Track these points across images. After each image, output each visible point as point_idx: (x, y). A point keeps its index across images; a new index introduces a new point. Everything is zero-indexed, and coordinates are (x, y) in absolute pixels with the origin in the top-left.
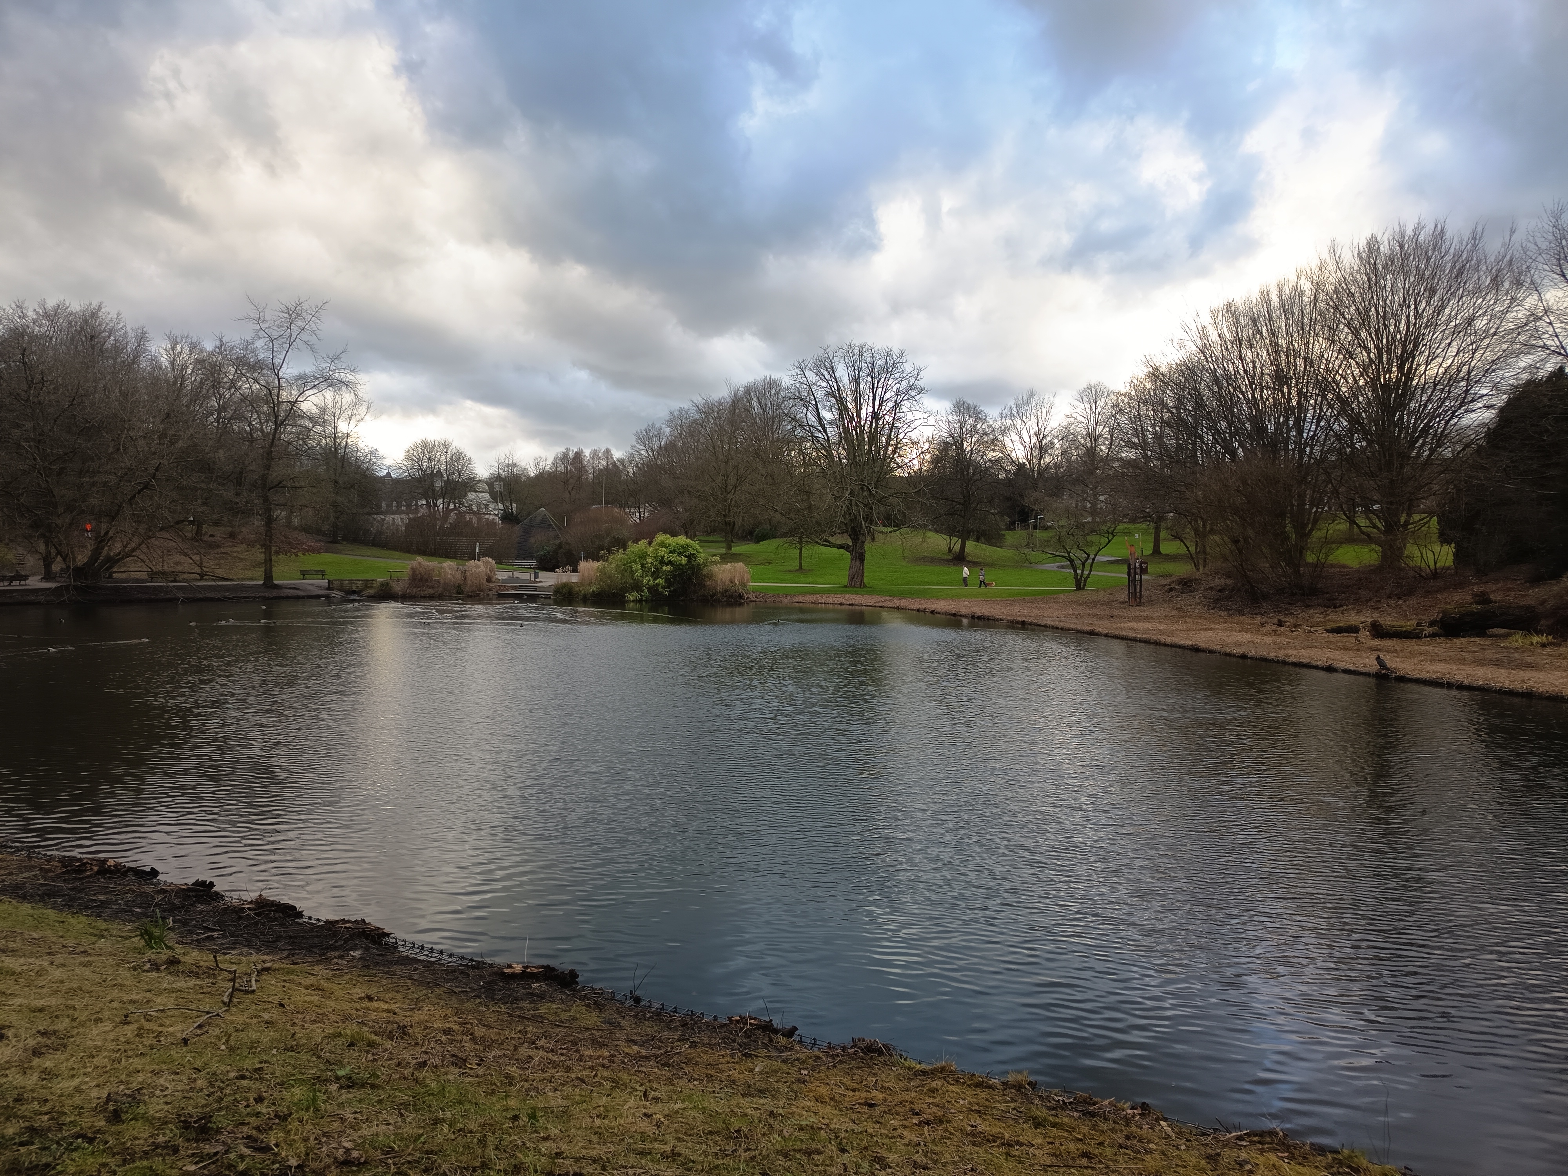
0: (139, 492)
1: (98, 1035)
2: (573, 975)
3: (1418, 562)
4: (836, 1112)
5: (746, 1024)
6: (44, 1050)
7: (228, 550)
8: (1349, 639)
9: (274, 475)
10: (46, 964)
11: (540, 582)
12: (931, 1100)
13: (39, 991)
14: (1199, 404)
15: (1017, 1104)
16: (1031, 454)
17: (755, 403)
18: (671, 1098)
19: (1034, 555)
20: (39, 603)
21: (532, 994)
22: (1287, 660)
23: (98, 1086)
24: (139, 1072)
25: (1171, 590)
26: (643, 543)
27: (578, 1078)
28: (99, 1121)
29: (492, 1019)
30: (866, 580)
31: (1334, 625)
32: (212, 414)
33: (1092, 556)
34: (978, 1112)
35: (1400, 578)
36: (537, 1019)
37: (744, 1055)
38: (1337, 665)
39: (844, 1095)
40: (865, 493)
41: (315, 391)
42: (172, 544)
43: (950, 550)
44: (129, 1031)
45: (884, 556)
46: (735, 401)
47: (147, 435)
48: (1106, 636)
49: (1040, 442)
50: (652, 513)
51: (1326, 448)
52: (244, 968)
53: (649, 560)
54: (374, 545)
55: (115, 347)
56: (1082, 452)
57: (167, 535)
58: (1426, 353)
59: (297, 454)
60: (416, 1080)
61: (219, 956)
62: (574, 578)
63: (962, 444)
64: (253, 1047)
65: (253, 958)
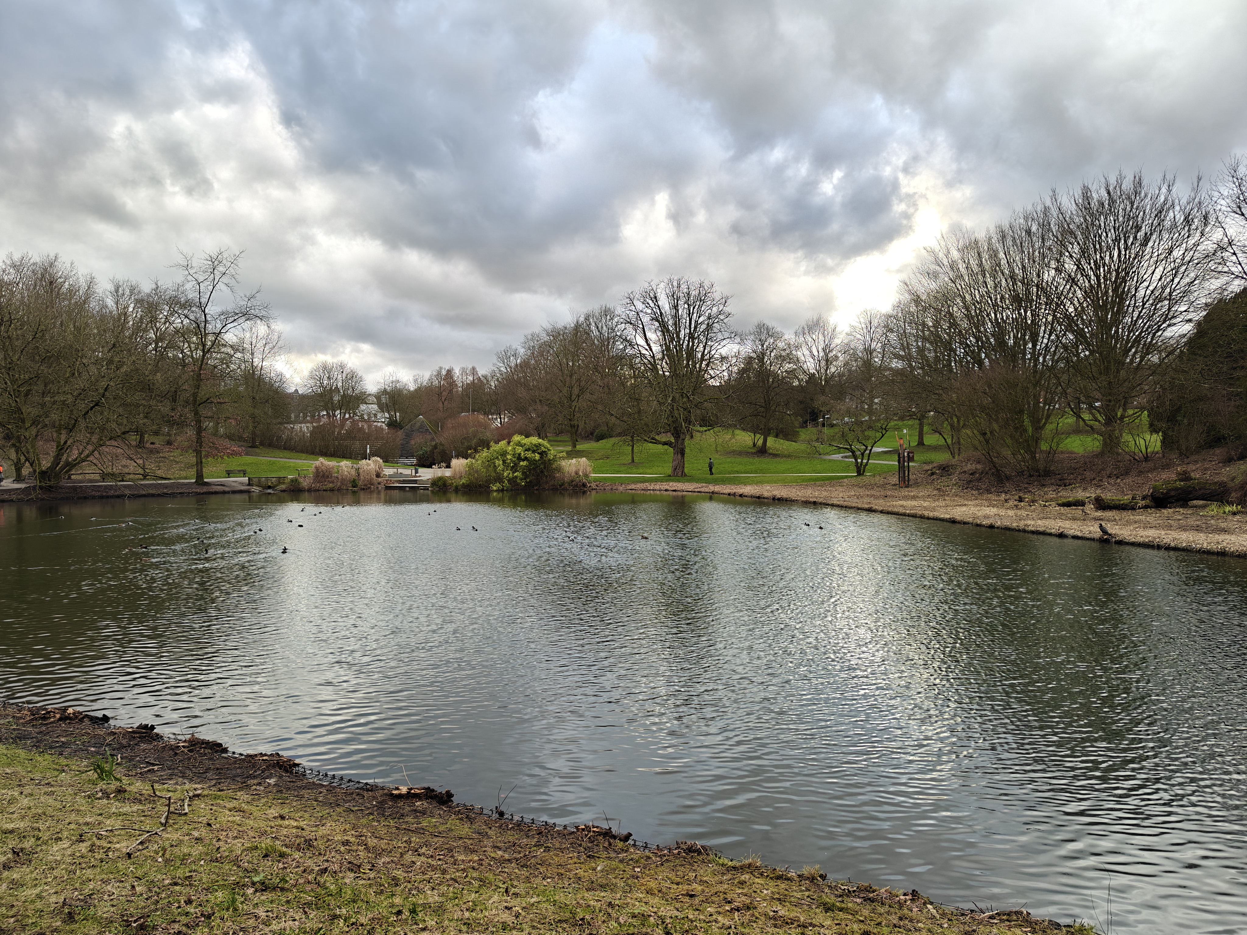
0: (92, 408)
1: (57, 851)
2: (449, 795)
3: (1133, 448)
4: (663, 902)
5: (590, 831)
6: (12, 864)
7: (166, 455)
8: (1077, 512)
9: (203, 393)
10: (16, 794)
11: (420, 476)
12: (740, 891)
13: (10, 816)
14: (953, 324)
15: (811, 893)
16: (820, 365)
17: (593, 328)
18: (528, 893)
19: (821, 447)
20: (12, 501)
21: (416, 811)
22: (1026, 528)
23: (56, 893)
24: (90, 880)
25: (933, 474)
26: (503, 443)
27: (452, 879)
28: (56, 921)
29: (383, 832)
30: (686, 470)
31: (1065, 500)
32: (151, 344)
33: (869, 448)
34: (779, 900)
35: (1119, 461)
36: (420, 831)
37: (589, 857)
38: (1067, 532)
39: (670, 888)
40: (685, 400)
41: (235, 324)
42: (119, 450)
43: (754, 445)
44: (83, 847)
45: (701, 451)
46: (577, 326)
47: (97, 362)
48: (882, 512)
49: (827, 355)
50: (510, 418)
51: (1056, 358)
52: (178, 795)
53: (509, 457)
54: (285, 449)
55: (70, 290)
56: (860, 363)
57: (115, 444)
58: (1135, 279)
59: (221, 376)
60: (318, 884)
61: (156, 786)
62: (448, 473)
63: (763, 358)
64: (184, 859)
65: (187, 787)
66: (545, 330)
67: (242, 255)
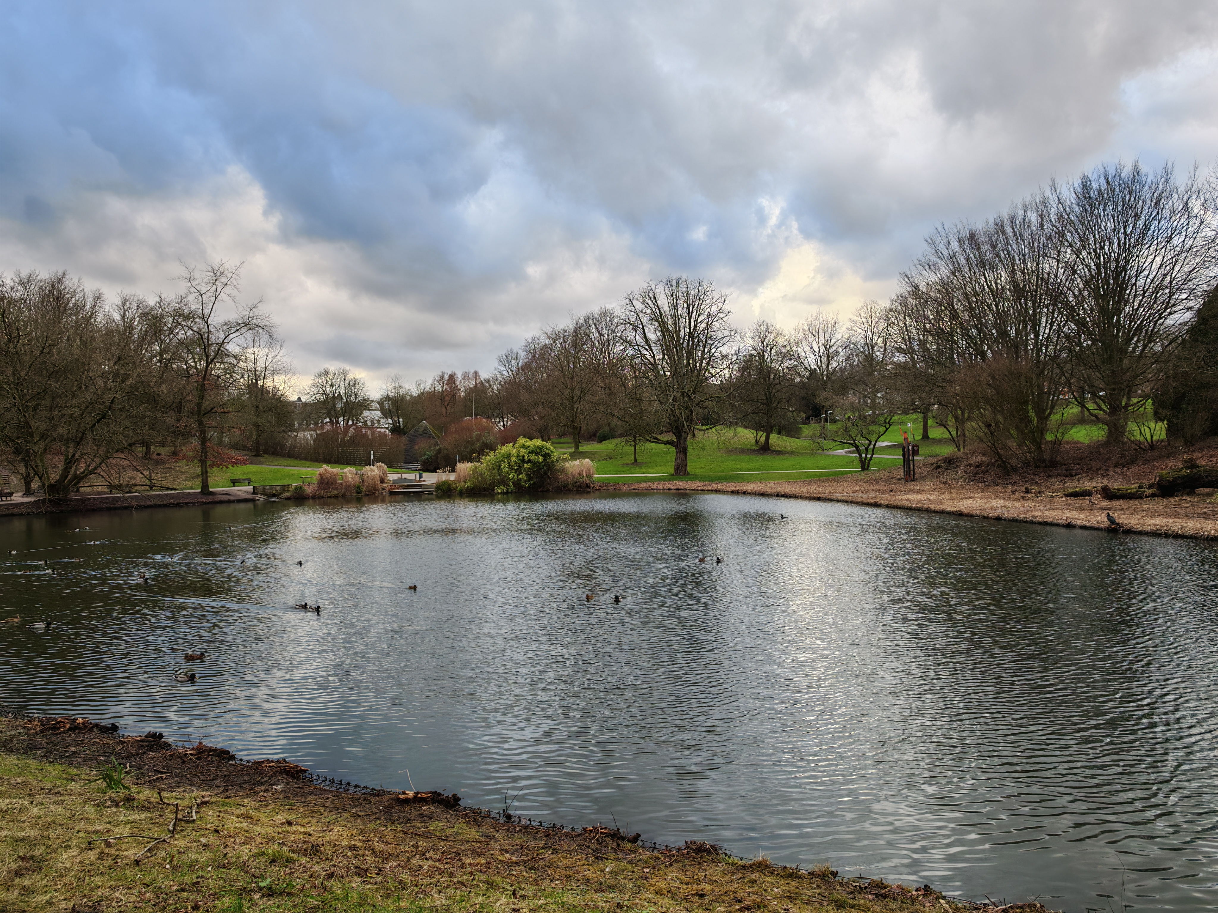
0: (98, 421)
1: (66, 859)
2: (456, 799)
3: (1138, 437)
4: (673, 902)
5: (598, 833)
6: (24, 871)
7: (172, 465)
8: (1084, 502)
9: (207, 403)
10: (27, 803)
11: (424, 481)
12: (751, 890)
13: (21, 824)
14: (954, 316)
15: (822, 890)
16: (821, 361)
17: (593, 329)
18: (535, 895)
19: (826, 444)
20: (22, 514)
21: (423, 815)
22: (1034, 520)
23: (65, 899)
24: (99, 887)
25: (938, 467)
26: (508, 446)
27: (459, 882)
29: (390, 836)
30: (689, 469)
31: (1071, 491)
32: (155, 356)
33: (873, 443)
34: (790, 898)
35: (1124, 450)
36: (427, 835)
37: (597, 858)
38: (1073, 522)
39: (679, 888)
40: (686, 399)
41: (237, 334)
42: (126, 463)
43: (757, 442)
44: (92, 855)
45: (703, 449)
46: (578, 328)
47: (103, 375)
48: (887, 506)
49: (828, 351)
50: (513, 421)
51: (1058, 347)
52: (186, 803)
53: (513, 459)
54: (289, 457)
55: (75, 305)
56: (861, 358)
57: (122, 455)
58: (1136, 267)
59: (225, 385)
60: (325, 889)
61: (164, 794)
62: (452, 477)
63: (764, 355)
64: (192, 866)
65: (195, 794)
66: (545, 333)
67: (243, 266)
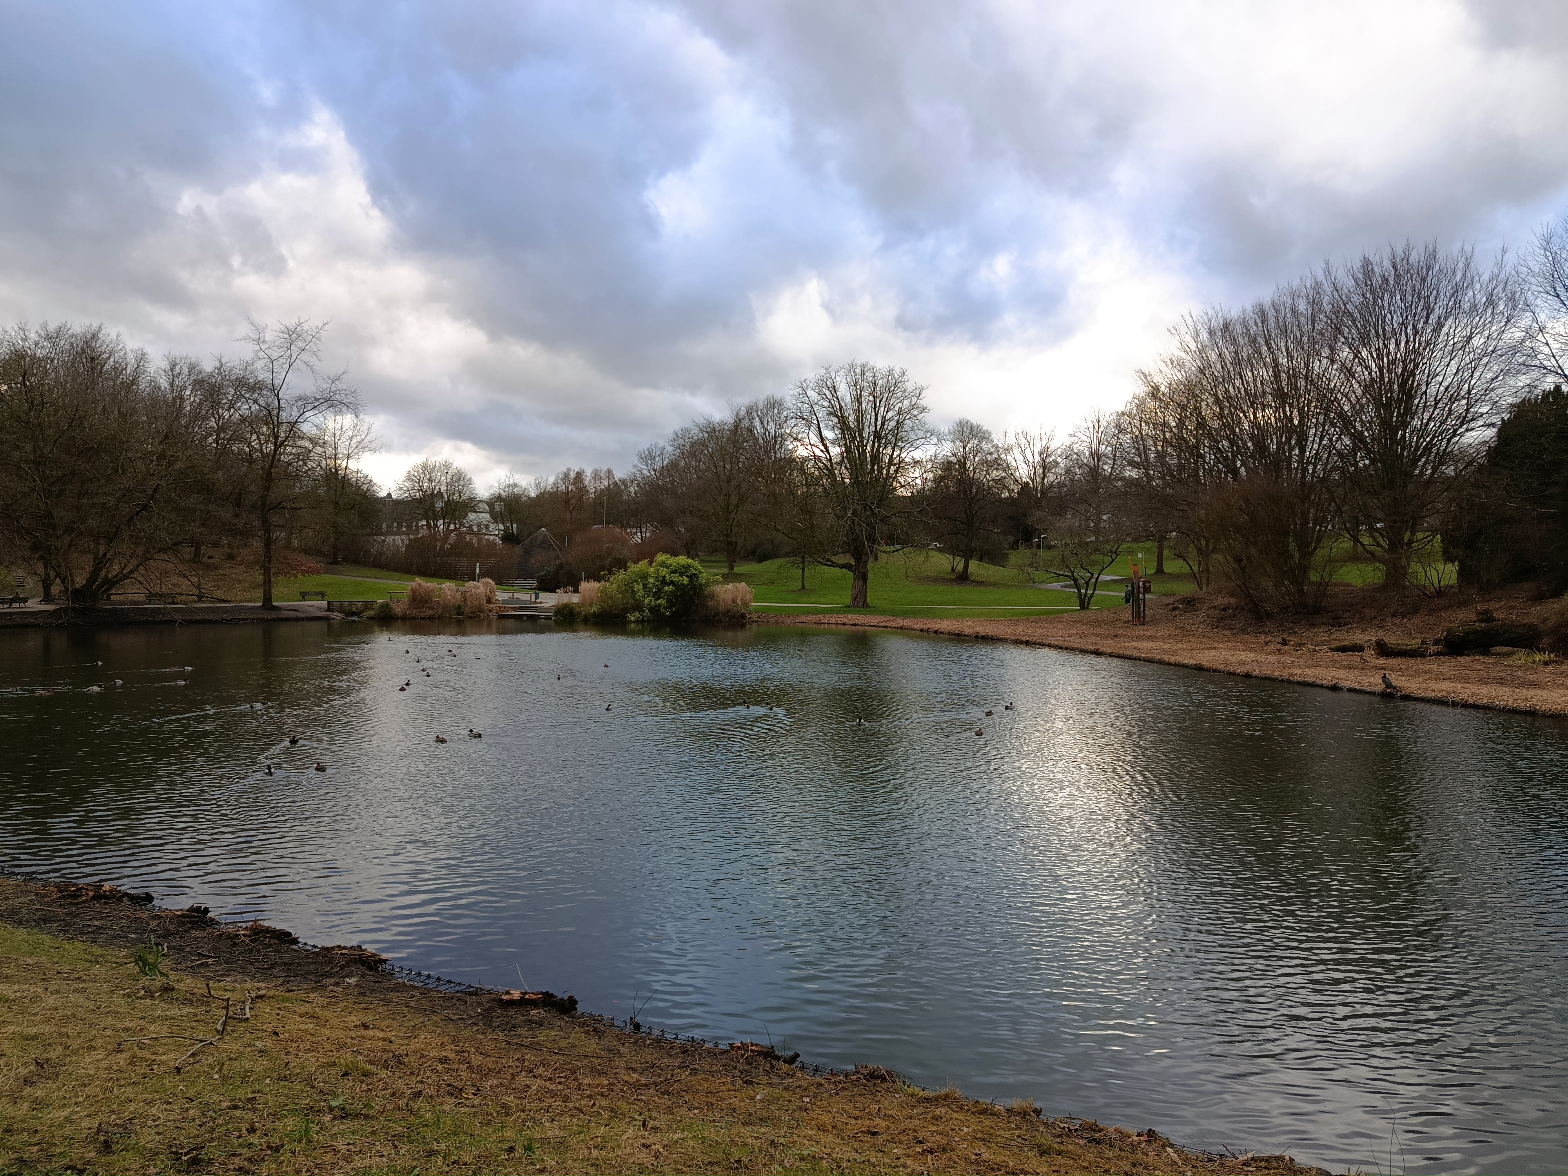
0: (137, 513)
1: (90, 1063)
2: (572, 1002)
3: (1422, 580)
4: (838, 1141)
5: (747, 1050)
6: (35, 1079)
7: (227, 571)
8: (1354, 658)
9: (273, 496)
10: (40, 990)
11: (541, 603)
12: (934, 1128)
13: (33, 1018)
14: (1202, 424)
15: (1022, 1132)
16: (1035, 473)
17: (757, 423)
18: (670, 1127)
19: (1038, 575)
20: (38, 626)
21: (531, 1021)
22: (1291, 679)
23: (89, 1116)
24: (131, 1101)
25: (1174, 609)
26: (643, 564)
27: (576, 1108)
28: (89, 1152)
29: (489, 1047)
30: (868, 600)
31: (1339, 644)
32: (211, 435)
33: (1096, 576)
34: (983, 1140)
35: (1405, 597)
36: (536, 1047)
37: (745, 1082)
38: (1340, 684)
39: (847, 1124)
40: (868, 513)
41: (316, 412)
42: (170, 566)
43: (953, 570)
44: (122, 1059)
45: (887, 576)
46: (738, 421)
47: (146, 456)
48: (1111, 655)
49: (1044, 461)
50: (653, 532)
51: (1329, 467)
52: (237, 996)
53: (651, 580)
54: (374, 566)
55: (115, 369)
56: (1087, 470)
57: (165, 557)
58: (1427, 371)
59: (297, 475)
60: (411, 1111)
61: (211, 984)
62: (575, 599)
63: (965, 464)
64: (246, 1076)
65: (248, 985)
66: (697, 425)
67: (326, 328)
